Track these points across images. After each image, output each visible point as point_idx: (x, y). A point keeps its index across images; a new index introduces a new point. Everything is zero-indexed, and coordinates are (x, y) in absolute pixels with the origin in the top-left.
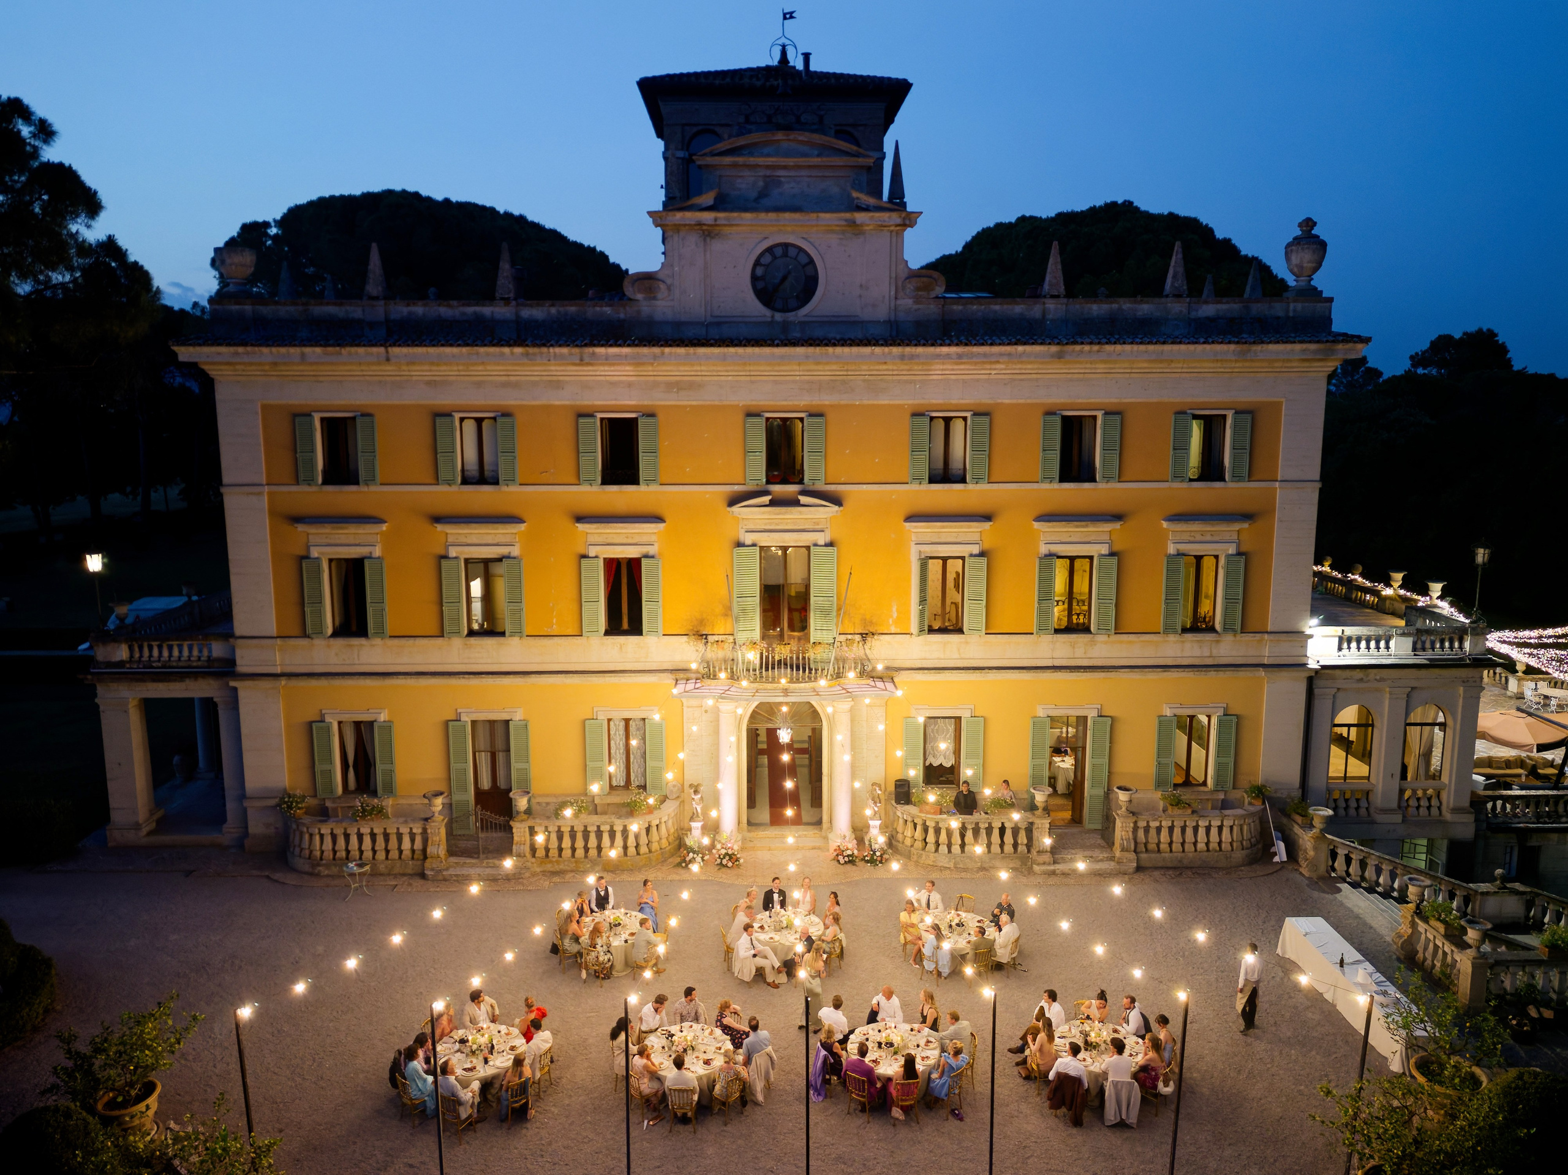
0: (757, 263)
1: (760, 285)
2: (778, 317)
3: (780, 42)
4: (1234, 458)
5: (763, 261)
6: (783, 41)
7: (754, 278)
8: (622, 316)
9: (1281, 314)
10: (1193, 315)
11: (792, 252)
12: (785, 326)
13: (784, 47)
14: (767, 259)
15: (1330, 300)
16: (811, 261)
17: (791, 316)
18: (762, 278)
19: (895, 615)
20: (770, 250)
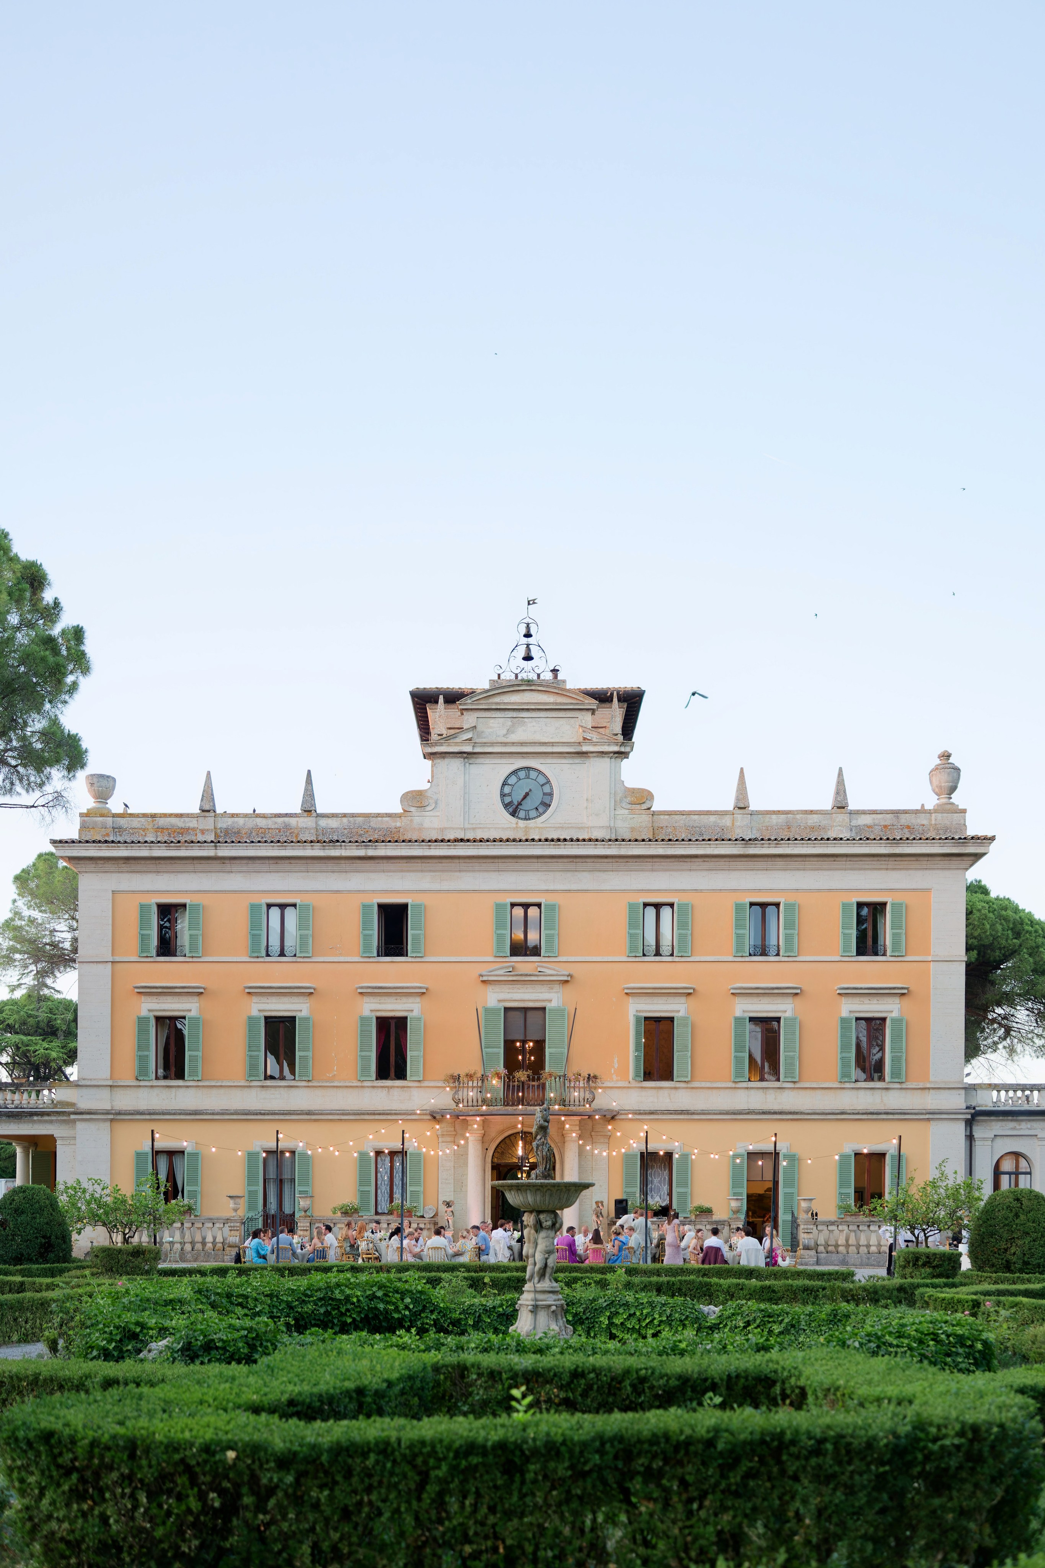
0: (504, 784)
1: (507, 800)
2: (522, 823)
3: (526, 621)
4: (894, 935)
5: (510, 782)
6: (528, 620)
7: (503, 795)
8: (398, 824)
9: (925, 822)
10: (854, 823)
11: (533, 774)
12: (527, 829)
13: (528, 625)
14: (513, 780)
15: (964, 811)
16: (548, 782)
17: (531, 823)
18: (509, 795)
19: (616, 1066)
20: (515, 772)
